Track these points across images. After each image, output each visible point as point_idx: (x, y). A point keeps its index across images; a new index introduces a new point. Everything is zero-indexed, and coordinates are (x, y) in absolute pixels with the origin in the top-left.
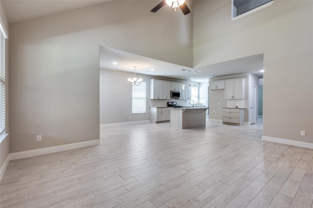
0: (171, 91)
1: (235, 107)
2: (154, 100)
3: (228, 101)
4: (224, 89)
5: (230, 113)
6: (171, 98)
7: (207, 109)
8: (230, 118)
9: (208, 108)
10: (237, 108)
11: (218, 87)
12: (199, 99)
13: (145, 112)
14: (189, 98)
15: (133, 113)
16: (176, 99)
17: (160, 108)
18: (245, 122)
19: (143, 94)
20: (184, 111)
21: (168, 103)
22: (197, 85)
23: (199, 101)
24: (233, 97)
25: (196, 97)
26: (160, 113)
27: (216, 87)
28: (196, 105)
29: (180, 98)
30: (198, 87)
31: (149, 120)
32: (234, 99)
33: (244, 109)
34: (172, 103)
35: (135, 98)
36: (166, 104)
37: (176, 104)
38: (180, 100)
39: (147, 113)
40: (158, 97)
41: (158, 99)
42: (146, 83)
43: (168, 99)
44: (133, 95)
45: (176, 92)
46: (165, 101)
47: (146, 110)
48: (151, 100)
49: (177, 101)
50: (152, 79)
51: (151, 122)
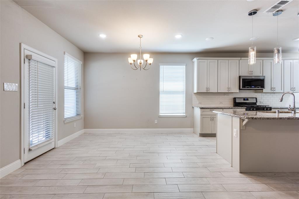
0: (240, 77)
2: (198, 93)
6: (240, 89)
13: (185, 114)
15: (161, 116)
16: (256, 91)
17: (209, 110)
19: (181, 86)
20: (244, 123)
21: (235, 99)
26: (210, 119)
29: (266, 90)
31: (192, 129)
34: (244, 100)
35: (164, 92)
36: (228, 102)
37: (257, 102)
38: (265, 94)
39: (186, 116)
40: (206, 90)
41: (206, 92)
42: (185, 66)
43: (232, 93)
44: (161, 88)
45: (253, 78)
46: (226, 96)
47: (185, 112)
48: (195, 95)
49: (258, 95)
50: (195, 58)
51: (194, 132)
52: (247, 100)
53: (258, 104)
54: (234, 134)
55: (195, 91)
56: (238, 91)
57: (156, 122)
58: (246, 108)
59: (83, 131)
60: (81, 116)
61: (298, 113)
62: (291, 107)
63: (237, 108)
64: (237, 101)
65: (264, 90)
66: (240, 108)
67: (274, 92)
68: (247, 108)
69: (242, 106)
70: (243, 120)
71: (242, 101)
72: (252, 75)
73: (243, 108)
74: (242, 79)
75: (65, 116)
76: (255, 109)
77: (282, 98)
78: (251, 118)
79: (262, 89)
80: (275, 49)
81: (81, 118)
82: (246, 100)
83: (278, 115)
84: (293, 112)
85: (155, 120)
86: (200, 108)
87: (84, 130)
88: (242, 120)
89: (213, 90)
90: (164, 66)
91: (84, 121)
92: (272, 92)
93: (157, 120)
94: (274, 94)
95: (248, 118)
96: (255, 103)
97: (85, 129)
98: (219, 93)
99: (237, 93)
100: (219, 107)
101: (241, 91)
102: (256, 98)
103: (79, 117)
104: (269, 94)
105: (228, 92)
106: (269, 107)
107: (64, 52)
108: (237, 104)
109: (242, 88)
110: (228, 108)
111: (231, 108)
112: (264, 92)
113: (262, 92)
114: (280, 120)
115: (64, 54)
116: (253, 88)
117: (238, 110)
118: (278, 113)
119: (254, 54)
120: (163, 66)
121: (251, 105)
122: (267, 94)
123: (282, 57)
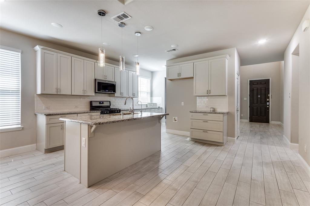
0: (95, 80)
1: (212, 110)
3: (198, 99)
4: (193, 78)
5: (206, 121)
6: (95, 92)
7: (163, 115)
8: (205, 131)
9: (165, 115)
10: (214, 112)
11: (182, 74)
12: (152, 97)
13: (20, 126)
14: (134, 95)
16: (110, 95)
17: (59, 116)
18: (228, 138)
20: (93, 129)
21: (91, 102)
22: (149, 75)
23: (151, 100)
24: (209, 92)
25: (148, 93)
26: (60, 128)
27: (179, 74)
28: (147, 107)
29: (117, 94)
30: (150, 79)
32: (211, 95)
33: (228, 113)
34: (100, 103)
36: (83, 106)
37: (110, 105)
38: (116, 98)
39: (23, 128)
40: (56, 91)
41: (56, 94)
42: (20, 54)
43: (89, 96)
45: (107, 82)
46: (82, 99)
47: (20, 122)
48: (39, 97)
49: (111, 99)
50: (37, 45)
51: (37, 149)
52: (103, 103)
53: (111, 107)
54: (83, 143)
55: (39, 92)
56: (94, 94)
58: (100, 111)
61: (135, 114)
62: (131, 109)
63: (92, 112)
64: (94, 104)
65: (116, 95)
66: (95, 111)
67: (123, 96)
68: (102, 111)
69: (98, 110)
70: (92, 127)
71: (98, 104)
72: (106, 80)
73: (98, 112)
74: (98, 82)
76: (108, 112)
77: (126, 102)
78: (98, 123)
79: (114, 94)
80: (120, 56)
83: (123, 117)
84: (132, 113)
86: (45, 115)
88: (90, 127)
92: (121, 96)
94: (122, 98)
95: (96, 124)
96: (109, 107)
98: (73, 95)
99: (93, 96)
100: (73, 112)
101: (97, 94)
102: (110, 102)
104: (119, 98)
105: (83, 95)
106: (119, 110)
108: (93, 108)
109: (98, 91)
110: (83, 113)
111: (86, 112)
112: (115, 96)
113: (114, 96)
114: (123, 122)
116: (107, 92)
117: (93, 114)
118: (123, 115)
119: (103, 56)
121: (105, 109)
122: (118, 98)
123: (125, 67)
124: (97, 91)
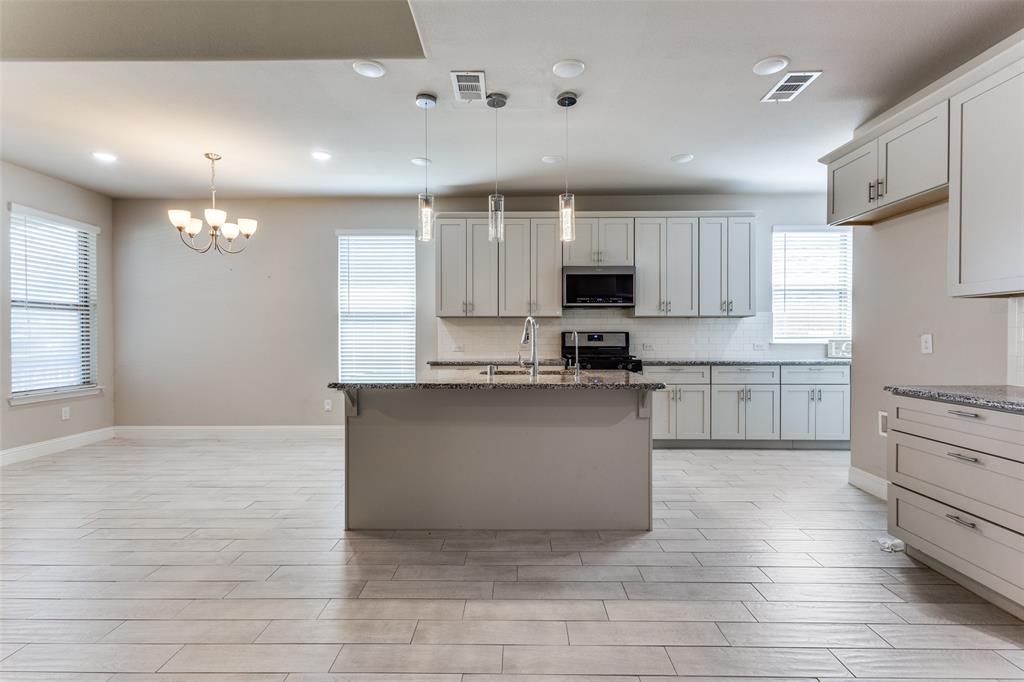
0: (563, 269)
3: (1019, 318)
6: (566, 307)
8: (965, 519)
14: (726, 306)
19: (403, 297)
21: (563, 337)
27: (876, 189)
29: (642, 308)
34: (591, 338)
35: (348, 316)
37: (629, 345)
41: (464, 315)
42: (412, 238)
44: (343, 304)
48: (445, 324)
52: (600, 338)
56: (559, 313)
57: (327, 407)
59: (110, 432)
60: (99, 387)
65: (638, 310)
67: (668, 314)
71: (587, 343)
75: (13, 385)
79: (632, 307)
81: (97, 392)
82: (595, 339)
85: (326, 401)
86: (428, 362)
87: (112, 428)
89: (485, 308)
90: (351, 238)
91: (114, 401)
92: (663, 314)
93: (329, 401)
94: (667, 322)
97: (117, 427)
99: (558, 317)
101: (571, 311)
102: (627, 334)
103: (89, 391)
107: (9, 205)
109: (568, 302)
112: (637, 314)
113: (634, 316)
115: (9, 209)
116: (600, 302)
120: (346, 238)
122: (643, 321)
124: (565, 304)
